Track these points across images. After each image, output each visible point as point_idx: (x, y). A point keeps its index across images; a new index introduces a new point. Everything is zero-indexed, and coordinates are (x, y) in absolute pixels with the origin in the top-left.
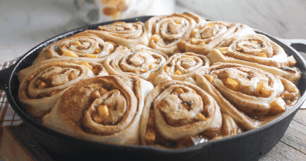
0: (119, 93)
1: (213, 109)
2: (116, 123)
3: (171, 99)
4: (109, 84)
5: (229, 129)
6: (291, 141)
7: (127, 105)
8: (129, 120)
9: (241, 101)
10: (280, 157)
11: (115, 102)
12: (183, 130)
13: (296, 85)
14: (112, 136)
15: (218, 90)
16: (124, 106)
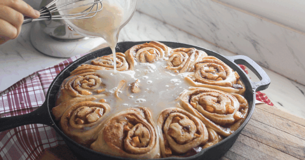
0: (142, 125)
1: (202, 128)
2: (146, 146)
3: (175, 126)
4: (132, 119)
5: (214, 137)
6: (245, 132)
7: (150, 133)
8: (153, 143)
9: (217, 119)
10: (241, 144)
11: (142, 132)
12: (188, 146)
13: (244, 97)
14: (145, 155)
15: (200, 112)
16: (148, 134)
